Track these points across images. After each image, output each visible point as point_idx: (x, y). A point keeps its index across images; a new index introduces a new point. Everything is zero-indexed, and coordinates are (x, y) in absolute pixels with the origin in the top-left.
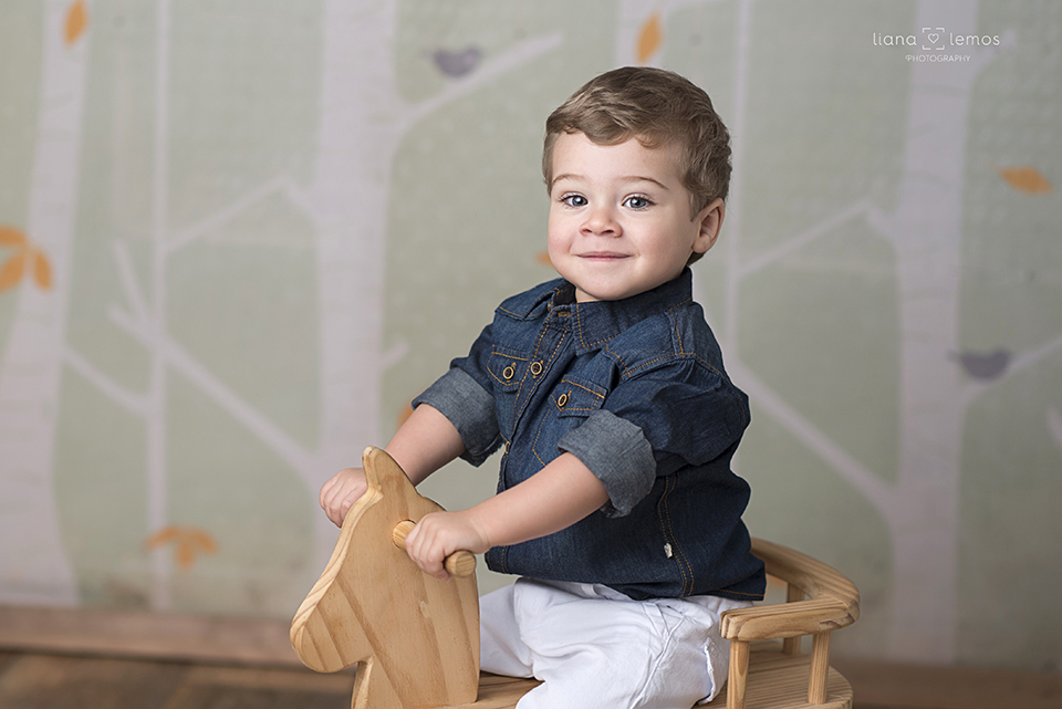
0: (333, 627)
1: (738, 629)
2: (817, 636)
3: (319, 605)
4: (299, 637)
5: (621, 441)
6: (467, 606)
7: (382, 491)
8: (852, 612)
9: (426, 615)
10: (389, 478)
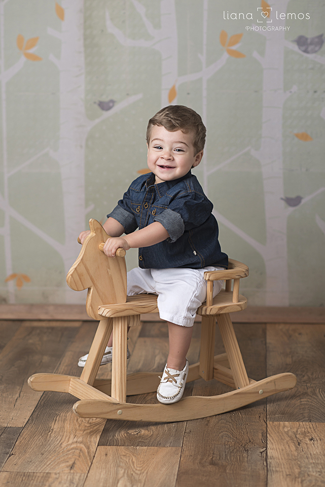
0: (80, 276)
1: (209, 277)
2: (235, 280)
3: (76, 269)
4: (70, 279)
5: (174, 218)
6: (123, 271)
7: (95, 233)
8: (246, 273)
9: (110, 273)
10: (97, 228)
